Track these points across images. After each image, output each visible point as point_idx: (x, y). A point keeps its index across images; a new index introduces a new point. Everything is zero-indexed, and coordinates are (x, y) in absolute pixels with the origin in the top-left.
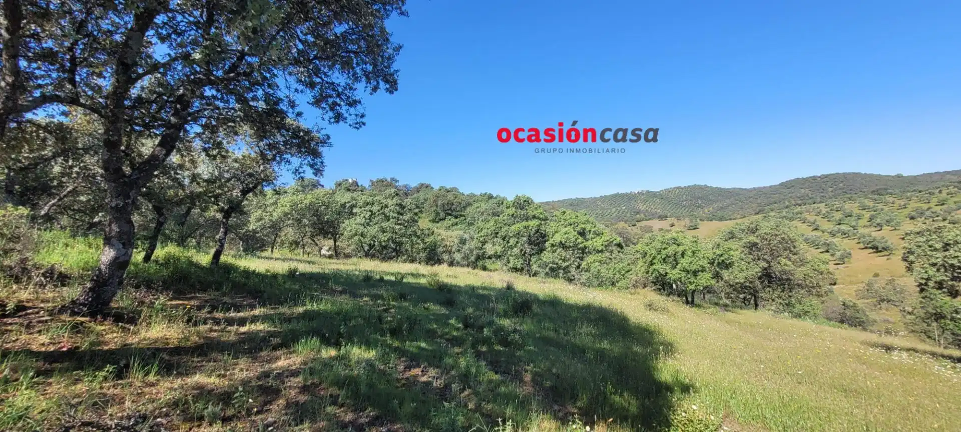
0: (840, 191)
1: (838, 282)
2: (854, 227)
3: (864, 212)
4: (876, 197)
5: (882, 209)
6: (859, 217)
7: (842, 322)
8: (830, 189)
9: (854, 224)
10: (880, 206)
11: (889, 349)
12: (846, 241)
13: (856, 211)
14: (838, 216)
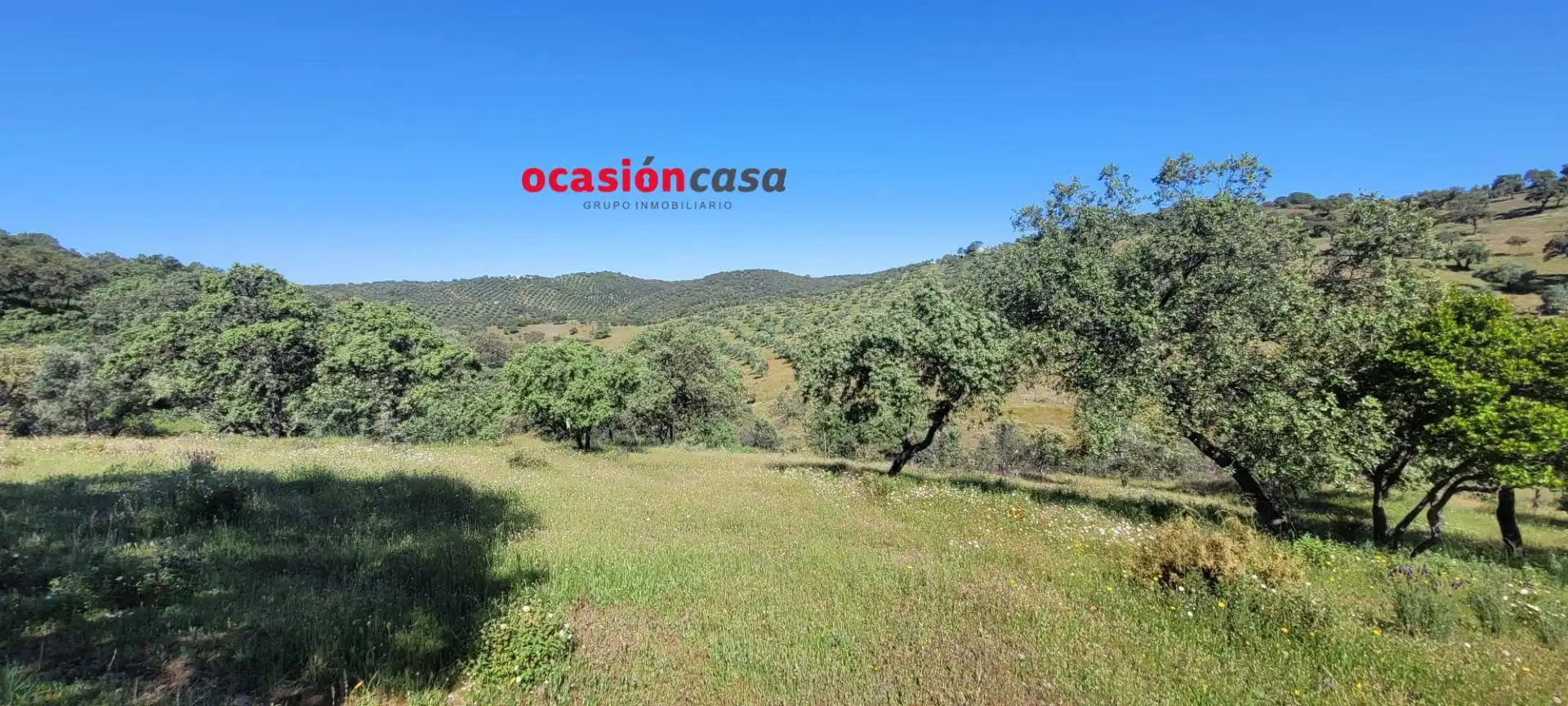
0: (760, 291)
1: (757, 398)
2: (771, 334)
3: (779, 316)
4: (790, 299)
5: (794, 314)
6: (776, 322)
7: (755, 445)
8: (752, 288)
9: (771, 330)
10: (793, 310)
11: (782, 468)
12: (764, 349)
13: (773, 315)
14: (758, 320)
